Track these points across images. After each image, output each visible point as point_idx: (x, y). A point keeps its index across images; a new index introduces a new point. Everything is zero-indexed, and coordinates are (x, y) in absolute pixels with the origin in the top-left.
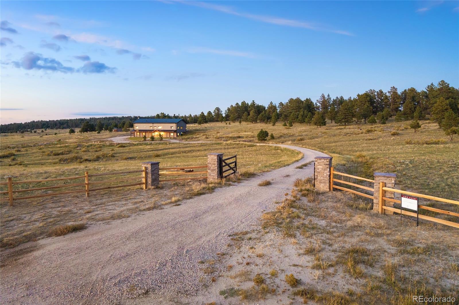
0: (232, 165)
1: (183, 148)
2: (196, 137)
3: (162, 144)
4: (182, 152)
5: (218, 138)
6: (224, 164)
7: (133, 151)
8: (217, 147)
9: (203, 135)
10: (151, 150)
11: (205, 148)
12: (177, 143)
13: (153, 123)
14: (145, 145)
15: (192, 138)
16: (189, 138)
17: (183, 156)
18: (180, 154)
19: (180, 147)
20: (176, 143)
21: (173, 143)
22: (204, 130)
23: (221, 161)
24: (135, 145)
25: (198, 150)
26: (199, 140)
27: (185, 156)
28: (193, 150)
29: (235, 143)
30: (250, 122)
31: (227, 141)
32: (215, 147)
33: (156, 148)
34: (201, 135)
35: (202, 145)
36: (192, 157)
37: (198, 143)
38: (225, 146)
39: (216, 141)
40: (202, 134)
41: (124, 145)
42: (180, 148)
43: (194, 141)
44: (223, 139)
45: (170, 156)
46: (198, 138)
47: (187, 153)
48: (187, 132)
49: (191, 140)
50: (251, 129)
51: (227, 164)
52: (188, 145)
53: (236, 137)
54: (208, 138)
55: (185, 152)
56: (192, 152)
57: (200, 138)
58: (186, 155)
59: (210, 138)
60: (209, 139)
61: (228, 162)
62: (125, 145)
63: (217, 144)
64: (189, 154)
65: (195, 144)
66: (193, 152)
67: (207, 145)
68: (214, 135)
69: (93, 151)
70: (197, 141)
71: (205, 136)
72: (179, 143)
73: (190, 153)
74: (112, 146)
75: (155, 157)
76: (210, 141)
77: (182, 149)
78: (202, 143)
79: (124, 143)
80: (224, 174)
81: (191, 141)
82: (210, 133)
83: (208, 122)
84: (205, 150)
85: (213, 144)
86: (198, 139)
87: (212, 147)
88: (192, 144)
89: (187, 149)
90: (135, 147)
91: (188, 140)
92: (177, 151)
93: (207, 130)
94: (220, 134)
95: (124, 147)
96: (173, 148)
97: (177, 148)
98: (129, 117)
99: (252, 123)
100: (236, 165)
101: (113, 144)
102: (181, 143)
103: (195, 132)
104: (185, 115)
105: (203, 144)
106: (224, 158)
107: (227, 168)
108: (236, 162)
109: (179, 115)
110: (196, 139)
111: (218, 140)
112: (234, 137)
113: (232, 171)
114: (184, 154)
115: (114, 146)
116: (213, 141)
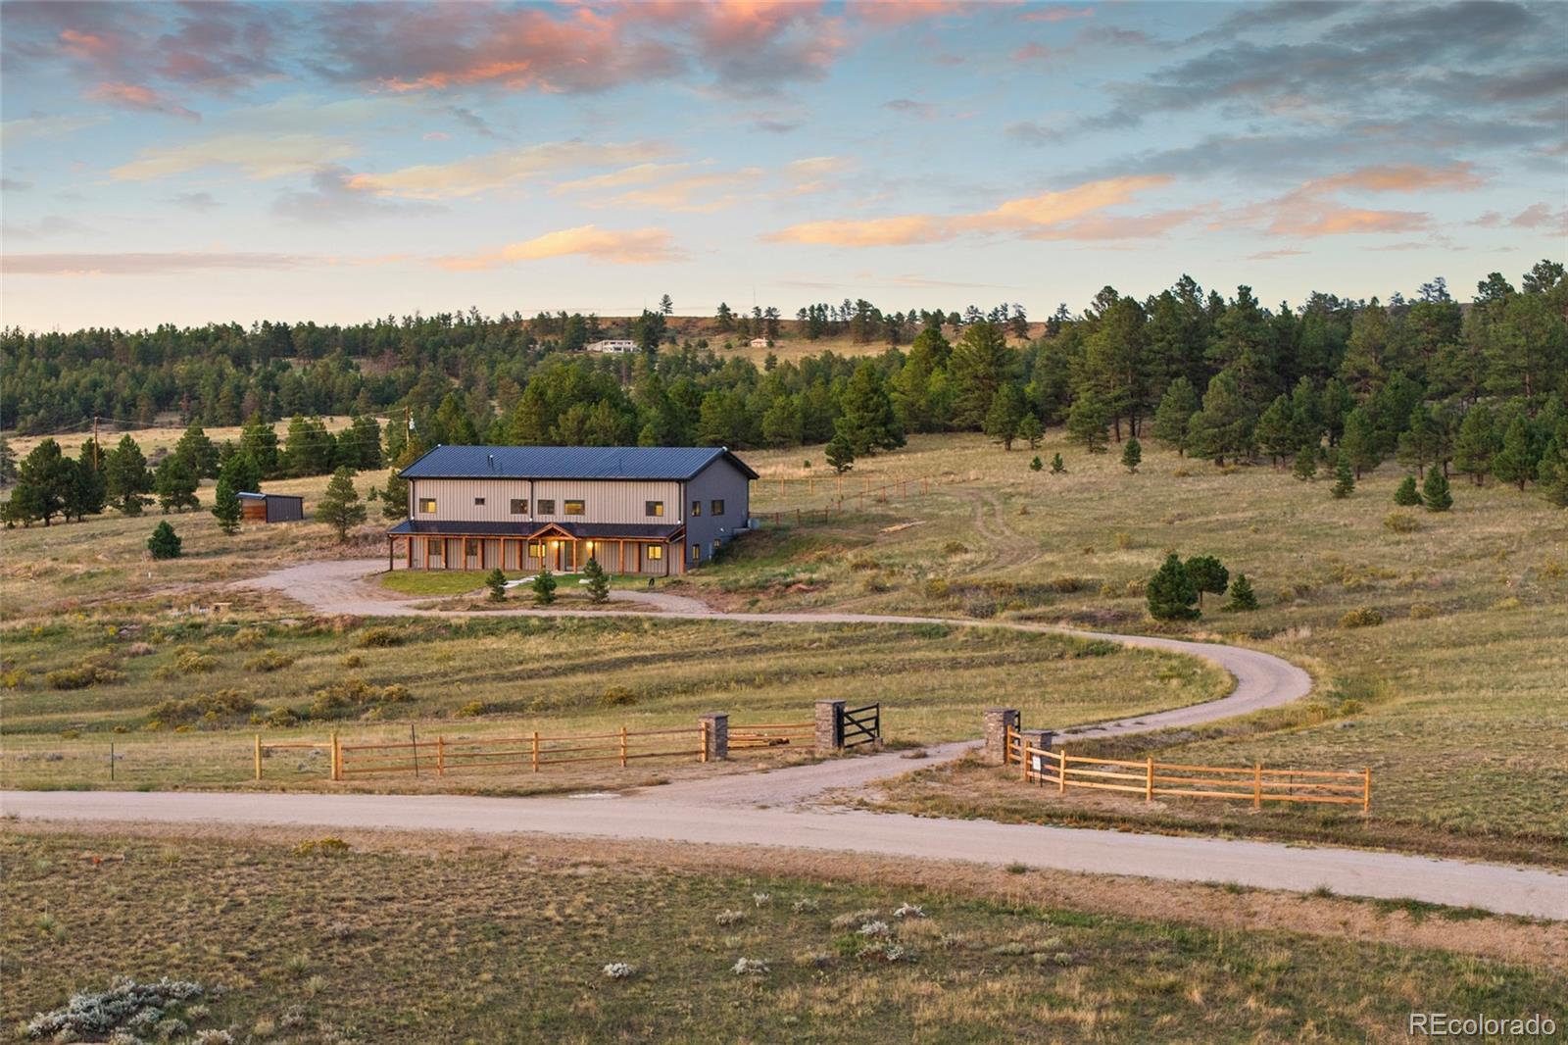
0: (870, 725)
1: (737, 653)
2: (811, 582)
3: (616, 626)
4: (738, 682)
5: (945, 595)
6: (846, 721)
7: (470, 670)
8: (918, 655)
9: (857, 567)
10: (562, 662)
11: (855, 658)
12: (699, 622)
13: (532, 480)
14: (517, 636)
15: (788, 586)
16: (762, 587)
17: (746, 703)
18: (727, 689)
19: (720, 646)
20: (692, 622)
21: (677, 623)
22: (867, 525)
23: (840, 715)
24: (457, 632)
25: (818, 673)
26: (826, 604)
27: (752, 702)
28: (789, 672)
29: (1021, 634)
30: (1205, 455)
31: (988, 612)
32: (906, 656)
33: (587, 654)
34: (845, 565)
35: (843, 638)
36: (786, 707)
37: (822, 627)
38: (964, 645)
39: (926, 611)
40: (850, 555)
41: (392, 631)
42: (718, 654)
43: (800, 608)
44: (969, 601)
45: (683, 699)
46: (824, 584)
47: (760, 687)
48: (752, 533)
49: (781, 603)
50: (1181, 517)
51: (853, 722)
52: (765, 642)
53: (1050, 589)
54: (879, 589)
55: (748, 680)
56: (785, 679)
57: (833, 590)
58: (759, 694)
59: (895, 588)
60: (885, 598)
61: (856, 717)
62: (402, 633)
63: (924, 635)
64: (772, 693)
65: (802, 628)
66: (791, 681)
67: (865, 640)
68: (924, 562)
69: (248, 668)
70: (814, 607)
71: (869, 573)
72: (713, 621)
73: (776, 684)
74: (319, 633)
75: (615, 703)
76: (895, 610)
77: (732, 665)
78: (840, 626)
79: (391, 621)
80: (847, 741)
81: (779, 610)
82: (906, 547)
83: (911, 440)
84: (852, 671)
85: (901, 633)
86: (824, 595)
87: (891, 650)
88: (782, 628)
89: (761, 663)
90: (463, 645)
91: (764, 600)
92: (711, 676)
93: (893, 521)
94: (968, 556)
95: (397, 642)
96: (679, 657)
97: (705, 655)
98: (221, 332)
99: (1220, 462)
100: (877, 724)
101: (323, 626)
102: (725, 622)
103: (804, 532)
104: (724, 309)
105: (847, 633)
106: (846, 709)
107: (854, 728)
108: (877, 719)
109: (666, 302)
110: (811, 597)
111: (940, 603)
112: (1041, 587)
113: (867, 737)
114: (748, 692)
115: (329, 633)
116: (907, 611)
